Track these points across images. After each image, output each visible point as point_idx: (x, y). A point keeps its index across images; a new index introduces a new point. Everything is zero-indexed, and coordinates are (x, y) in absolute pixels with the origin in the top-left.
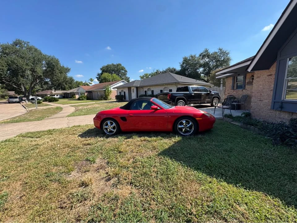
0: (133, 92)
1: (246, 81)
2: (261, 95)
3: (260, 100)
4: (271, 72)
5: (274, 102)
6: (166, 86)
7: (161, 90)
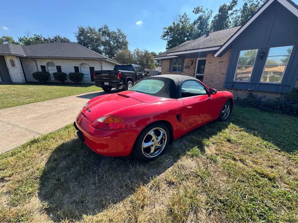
0: (13, 65)
1: (184, 65)
2: (212, 77)
3: (211, 81)
4: (222, 60)
5: (227, 83)
6: (84, 62)
7: (75, 67)
